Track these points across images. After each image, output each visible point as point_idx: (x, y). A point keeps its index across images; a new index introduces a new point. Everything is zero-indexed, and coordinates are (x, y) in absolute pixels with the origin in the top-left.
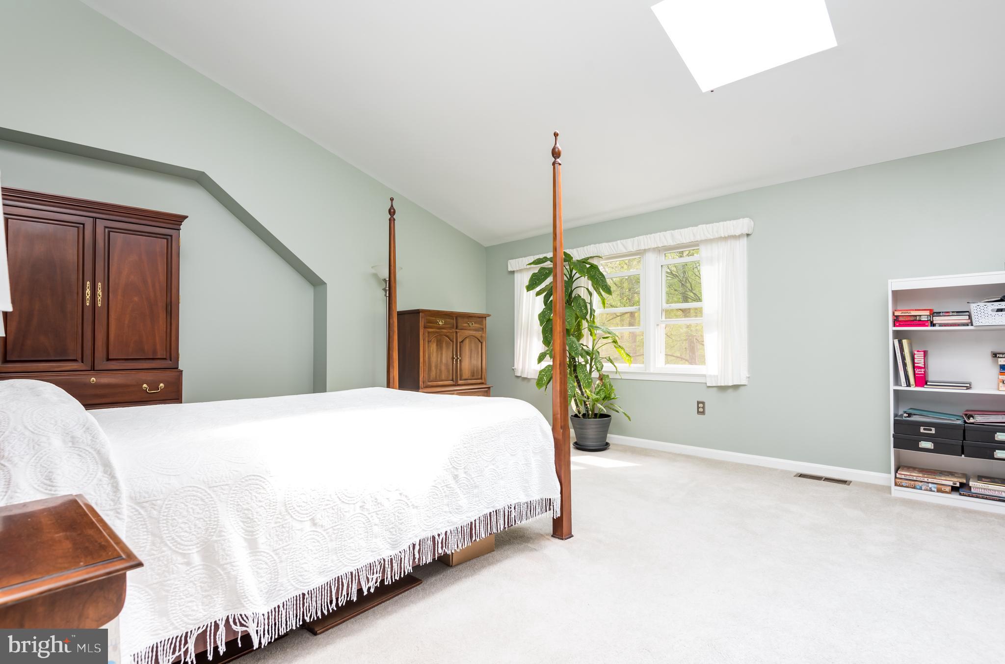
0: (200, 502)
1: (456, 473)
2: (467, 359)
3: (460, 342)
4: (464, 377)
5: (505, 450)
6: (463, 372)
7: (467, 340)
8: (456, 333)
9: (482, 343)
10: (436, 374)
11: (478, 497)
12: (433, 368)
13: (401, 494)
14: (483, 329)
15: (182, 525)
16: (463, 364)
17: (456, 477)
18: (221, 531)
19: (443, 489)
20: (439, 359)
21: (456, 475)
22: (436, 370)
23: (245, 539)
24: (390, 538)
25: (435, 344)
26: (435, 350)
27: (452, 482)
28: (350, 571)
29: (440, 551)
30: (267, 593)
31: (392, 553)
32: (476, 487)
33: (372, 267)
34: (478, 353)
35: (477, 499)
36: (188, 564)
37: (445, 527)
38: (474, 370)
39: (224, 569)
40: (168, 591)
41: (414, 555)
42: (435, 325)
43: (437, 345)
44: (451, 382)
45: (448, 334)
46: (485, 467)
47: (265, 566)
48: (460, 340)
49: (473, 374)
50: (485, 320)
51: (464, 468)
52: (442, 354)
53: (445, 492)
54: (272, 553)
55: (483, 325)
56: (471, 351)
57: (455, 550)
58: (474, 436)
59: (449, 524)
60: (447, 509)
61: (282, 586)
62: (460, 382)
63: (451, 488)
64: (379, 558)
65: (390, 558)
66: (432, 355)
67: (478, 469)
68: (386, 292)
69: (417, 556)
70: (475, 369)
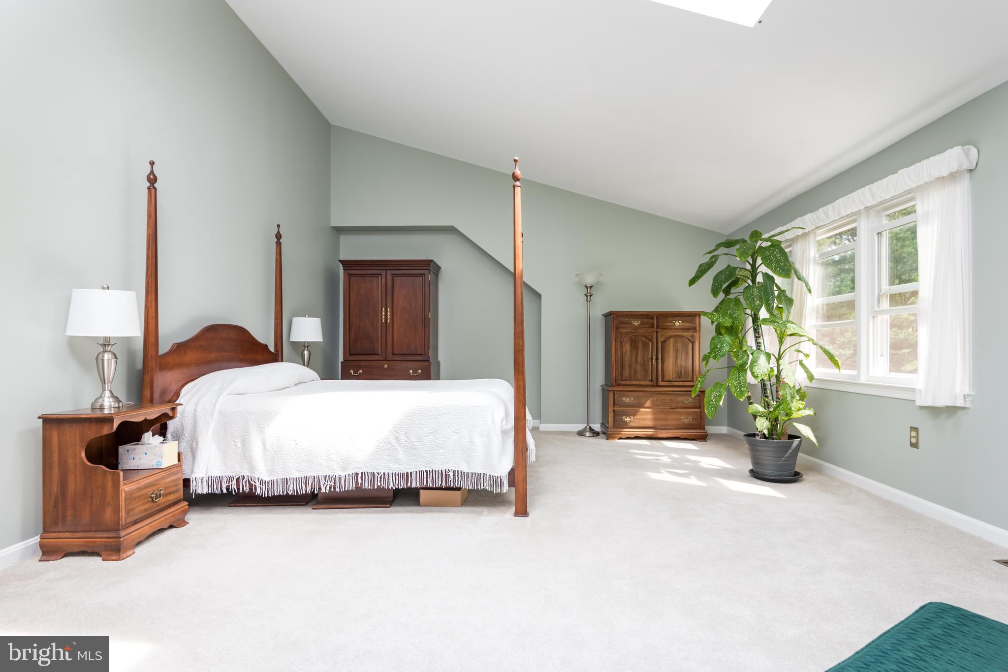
0: (243, 419)
1: (398, 436)
2: (672, 359)
3: (662, 342)
4: (667, 378)
5: (447, 427)
6: (666, 373)
7: (672, 340)
8: (657, 332)
9: (693, 343)
10: (630, 373)
11: (416, 456)
12: (627, 368)
13: (352, 440)
14: (695, 328)
15: (235, 428)
16: (666, 364)
17: (397, 438)
18: (249, 435)
19: (385, 444)
20: (634, 359)
21: (397, 437)
22: (630, 370)
23: (262, 442)
24: (342, 465)
25: (629, 344)
26: (628, 350)
27: (394, 441)
28: (314, 475)
29: (379, 484)
30: (270, 471)
31: (343, 474)
32: (414, 449)
33: (576, 275)
34: (687, 353)
35: (415, 458)
36: (236, 446)
37: (385, 470)
38: (681, 371)
39: (248, 452)
40: (227, 455)
41: (357, 479)
42: (630, 326)
43: (631, 345)
44: (650, 383)
45: (645, 334)
46: (425, 436)
47: (269, 457)
48: (661, 339)
49: (679, 375)
50: (700, 318)
51: (406, 433)
52: (637, 354)
53: (386, 446)
54: (273, 452)
55: (695, 323)
56: (677, 351)
57: (392, 487)
58: (416, 412)
59: (387, 468)
60: (388, 458)
61: (276, 470)
62: (661, 383)
63: (391, 444)
64: (333, 474)
65: (339, 476)
66: (625, 355)
67: (418, 436)
68: (587, 298)
69: (360, 481)
70: (683, 371)
